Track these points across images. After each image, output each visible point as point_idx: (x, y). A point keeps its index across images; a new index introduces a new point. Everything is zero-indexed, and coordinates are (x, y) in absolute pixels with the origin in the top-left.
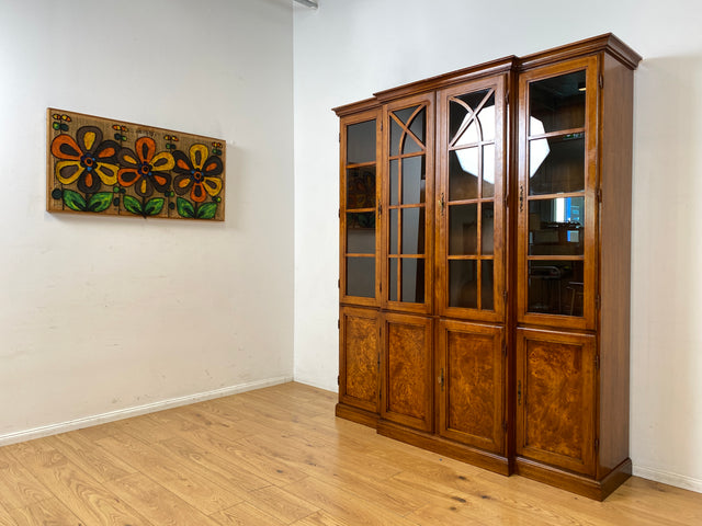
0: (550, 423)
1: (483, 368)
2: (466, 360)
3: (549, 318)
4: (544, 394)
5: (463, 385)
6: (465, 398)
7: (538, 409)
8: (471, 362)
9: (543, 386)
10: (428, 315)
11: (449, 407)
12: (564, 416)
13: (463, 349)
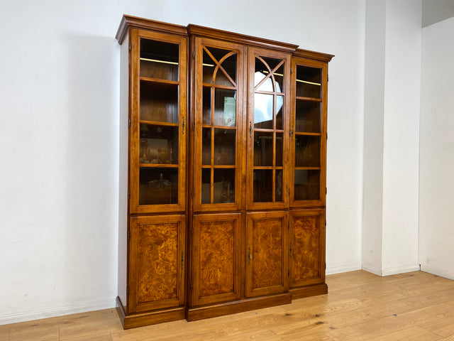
0: (304, 263)
1: (275, 240)
2: (265, 237)
3: (306, 203)
4: (301, 247)
5: (262, 255)
6: (263, 264)
7: (299, 256)
8: (268, 238)
9: (301, 242)
10: (238, 211)
11: (254, 273)
12: (311, 255)
13: (262, 230)
